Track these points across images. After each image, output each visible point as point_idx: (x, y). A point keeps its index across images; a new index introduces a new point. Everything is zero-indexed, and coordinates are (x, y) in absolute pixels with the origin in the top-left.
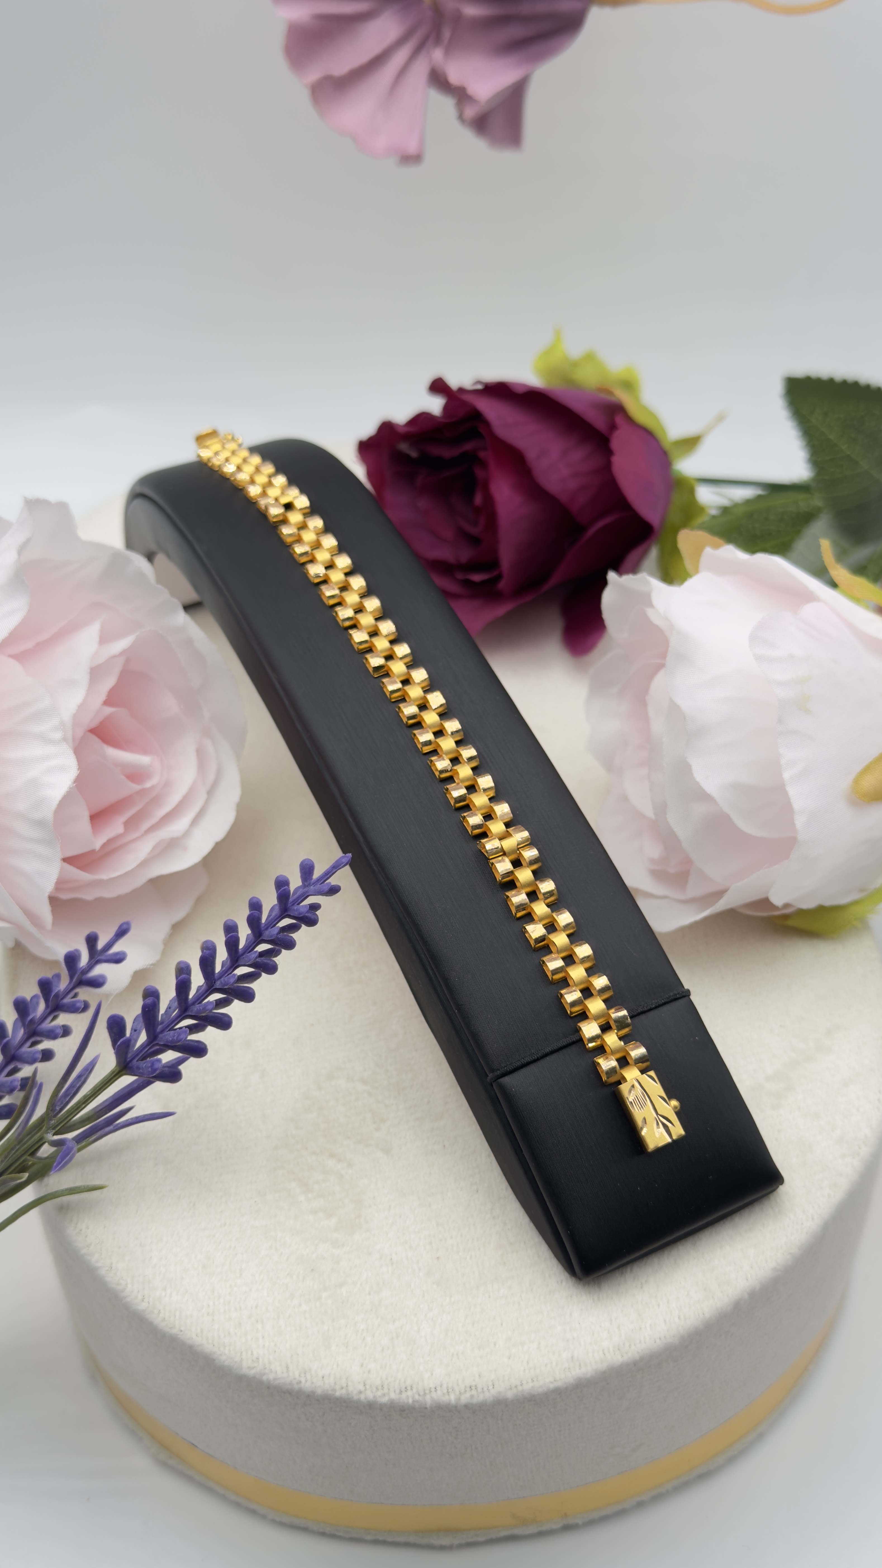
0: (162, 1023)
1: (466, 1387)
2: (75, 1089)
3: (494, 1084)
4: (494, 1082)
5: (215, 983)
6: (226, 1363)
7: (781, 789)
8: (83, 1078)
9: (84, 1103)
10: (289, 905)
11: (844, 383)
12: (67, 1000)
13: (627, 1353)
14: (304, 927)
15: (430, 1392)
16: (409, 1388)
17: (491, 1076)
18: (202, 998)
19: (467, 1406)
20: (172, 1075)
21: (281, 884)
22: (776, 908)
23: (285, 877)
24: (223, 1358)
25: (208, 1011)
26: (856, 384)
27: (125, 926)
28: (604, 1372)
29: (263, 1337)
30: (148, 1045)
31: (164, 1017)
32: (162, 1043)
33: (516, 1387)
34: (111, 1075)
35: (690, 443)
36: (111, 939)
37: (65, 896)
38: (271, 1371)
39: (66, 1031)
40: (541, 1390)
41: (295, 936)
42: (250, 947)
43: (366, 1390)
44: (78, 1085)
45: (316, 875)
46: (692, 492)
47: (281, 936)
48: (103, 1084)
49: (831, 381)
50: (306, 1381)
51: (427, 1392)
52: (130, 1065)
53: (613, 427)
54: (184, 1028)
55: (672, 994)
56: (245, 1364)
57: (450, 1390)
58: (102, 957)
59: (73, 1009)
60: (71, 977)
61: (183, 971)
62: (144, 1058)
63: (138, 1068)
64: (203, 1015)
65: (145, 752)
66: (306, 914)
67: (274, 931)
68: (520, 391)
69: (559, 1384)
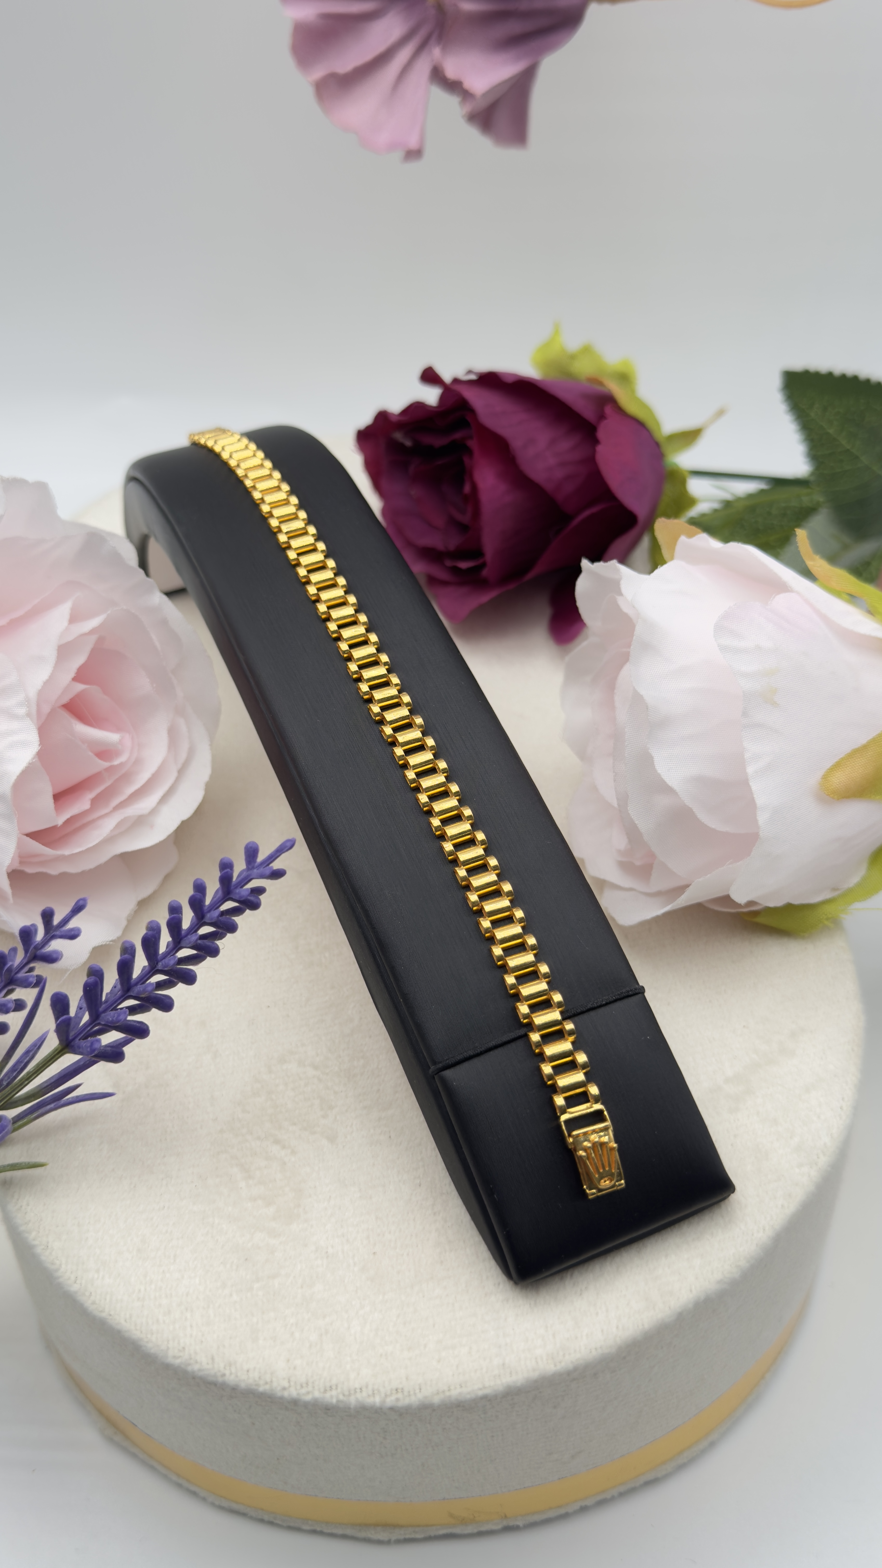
0: (106, 1001)
1: (392, 1390)
2: (23, 1064)
3: (436, 1077)
4: (436, 1074)
5: (157, 964)
6: (152, 1351)
7: (745, 783)
8: (31, 1053)
9: (27, 1079)
10: (232, 888)
11: (843, 377)
12: (22, 974)
13: (560, 1362)
14: (248, 911)
15: (356, 1392)
16: (334, 1387)
17: (433, 1068)
18: (145, 978)
19: (392, 1409)
20: (115, 1055)
21: (226, 867)
22: (739, 905)
23: (230, 859)
24: (150, 1345)
25: (147, 993)
26: (855, 378)
27: (81, 903)
28: (536, 1381)
29: (191, 1326)
30: (90, 1024)
31: (109, 996)
32: (103, 1023)
33: (443, 1392)
34: (55, 1052)
35: (690, 437)
36: (67, 915)
37: (30, 870)
38: (196, 1362)
39: (19, 1005)
40: (468, 1397)
41: (237, 919)
42: (194, 928)
43: (290, 1386)
44: (26, 1061)
45: (261, 858)
46: (683, 482)
47: (223, 919)
48: (46, 1061)
49: (830, 375)
50: (231, 1374)
51: (352, 1392)
52: (72, 1043)
53: (602, 417)
54: (125, 1008)
55: (624, 991)
56: (171, 1353)
57: (376, 1392)
58: (58, 933)
59: (25, 984)
60: (26, 951)
61: (128, 952)
62: (86, 1037)
63: (79, 1047)
64: (143, 996)
65: (118, 729)
66: (249, 898)
67: (215, 914)
68: (510, 380)
69: (487, 1391)
